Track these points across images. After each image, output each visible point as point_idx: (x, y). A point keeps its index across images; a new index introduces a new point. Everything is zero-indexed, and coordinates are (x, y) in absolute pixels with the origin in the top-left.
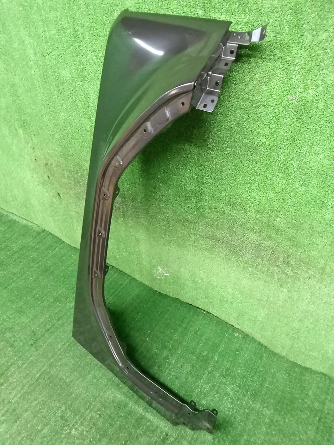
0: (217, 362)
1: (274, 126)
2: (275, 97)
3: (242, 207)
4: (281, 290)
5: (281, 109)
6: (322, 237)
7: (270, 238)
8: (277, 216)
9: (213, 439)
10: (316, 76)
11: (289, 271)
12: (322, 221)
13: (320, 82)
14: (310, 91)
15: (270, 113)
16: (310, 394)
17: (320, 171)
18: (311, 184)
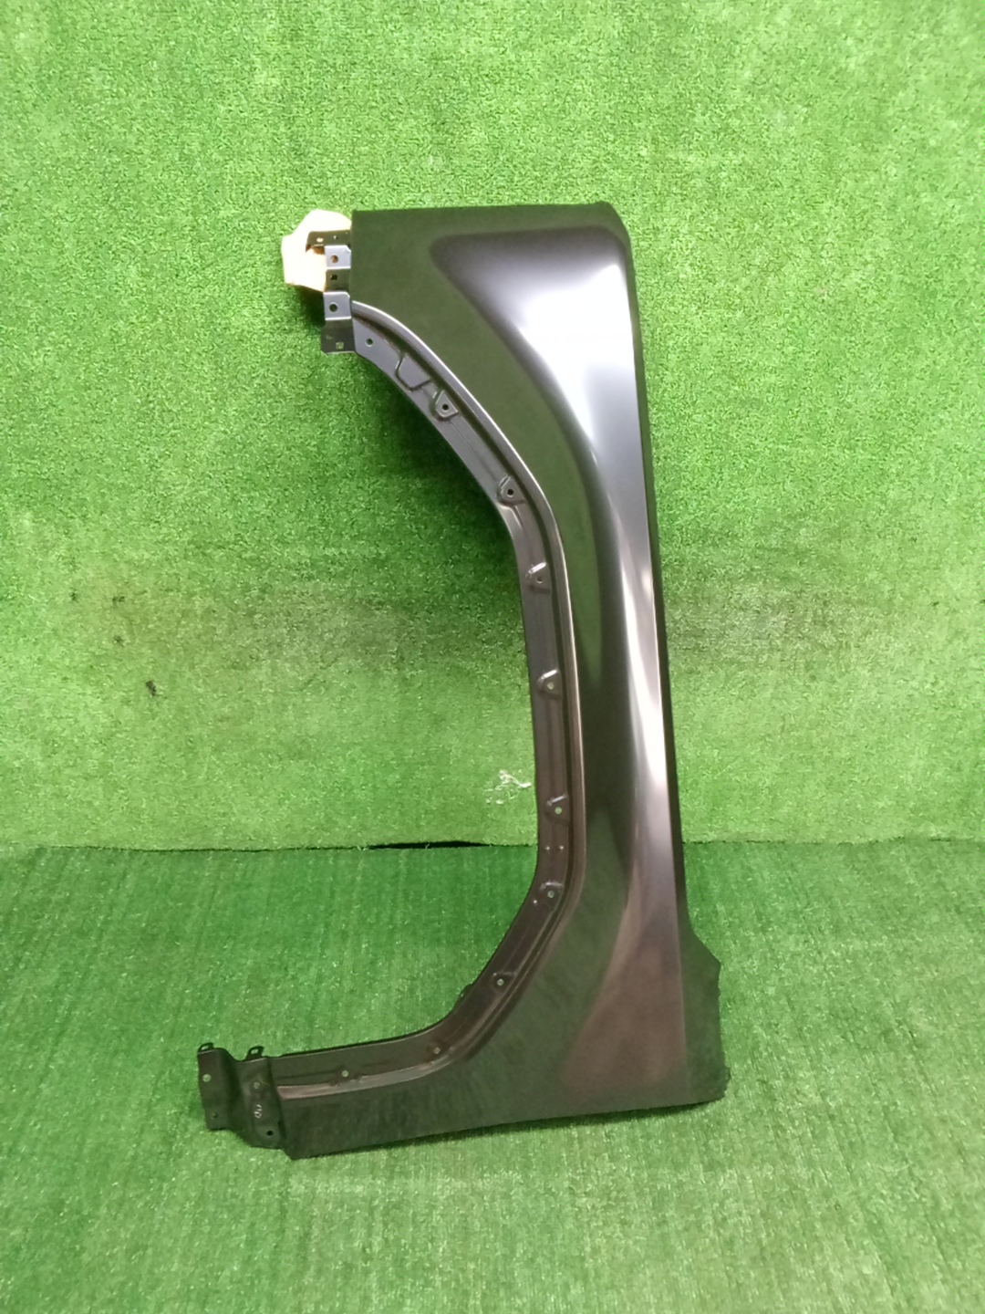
0: (730, 914)
1: (791, 348)
2: (791, 294)
3: (727, 535)
4: (813, 688)
5: (802, 314)
6: (885, 537)
7: (786, 579)
8: (800, 525)
10: (862, 247)
11: (827, 637)
12: (883, 507)
13: (869, 258)
14: (853, 274)
15: (784, 326)
16: (912, 881)
17: (875, 414)
18: (860, 444)
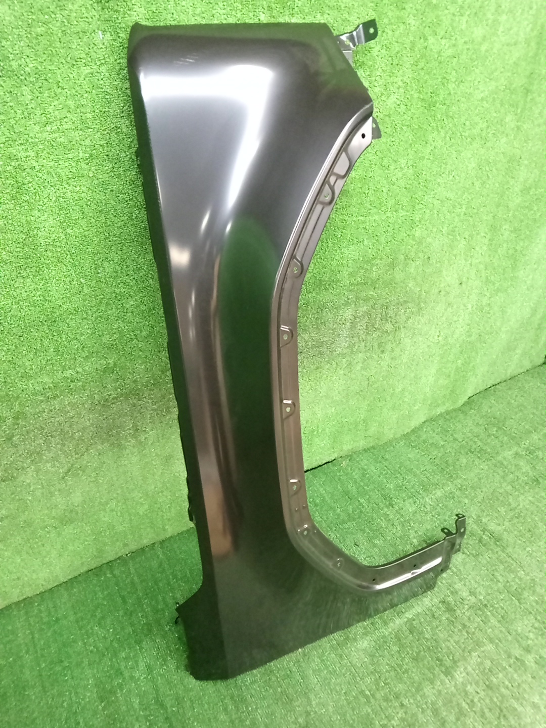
9: (463, 553)
